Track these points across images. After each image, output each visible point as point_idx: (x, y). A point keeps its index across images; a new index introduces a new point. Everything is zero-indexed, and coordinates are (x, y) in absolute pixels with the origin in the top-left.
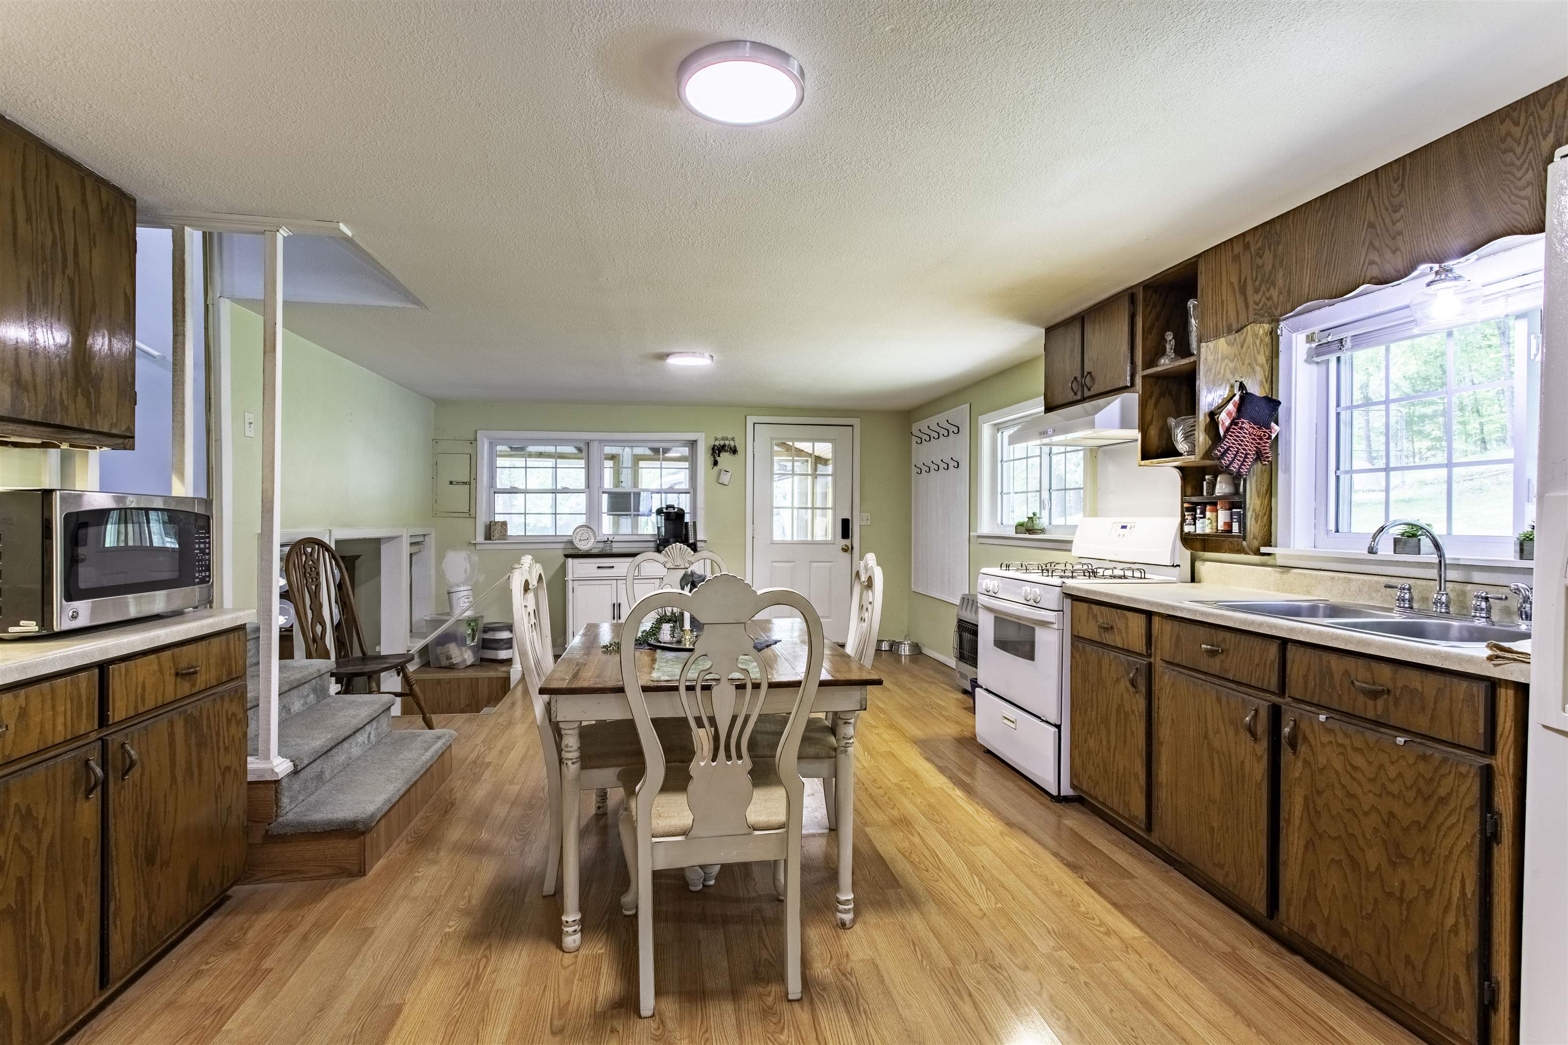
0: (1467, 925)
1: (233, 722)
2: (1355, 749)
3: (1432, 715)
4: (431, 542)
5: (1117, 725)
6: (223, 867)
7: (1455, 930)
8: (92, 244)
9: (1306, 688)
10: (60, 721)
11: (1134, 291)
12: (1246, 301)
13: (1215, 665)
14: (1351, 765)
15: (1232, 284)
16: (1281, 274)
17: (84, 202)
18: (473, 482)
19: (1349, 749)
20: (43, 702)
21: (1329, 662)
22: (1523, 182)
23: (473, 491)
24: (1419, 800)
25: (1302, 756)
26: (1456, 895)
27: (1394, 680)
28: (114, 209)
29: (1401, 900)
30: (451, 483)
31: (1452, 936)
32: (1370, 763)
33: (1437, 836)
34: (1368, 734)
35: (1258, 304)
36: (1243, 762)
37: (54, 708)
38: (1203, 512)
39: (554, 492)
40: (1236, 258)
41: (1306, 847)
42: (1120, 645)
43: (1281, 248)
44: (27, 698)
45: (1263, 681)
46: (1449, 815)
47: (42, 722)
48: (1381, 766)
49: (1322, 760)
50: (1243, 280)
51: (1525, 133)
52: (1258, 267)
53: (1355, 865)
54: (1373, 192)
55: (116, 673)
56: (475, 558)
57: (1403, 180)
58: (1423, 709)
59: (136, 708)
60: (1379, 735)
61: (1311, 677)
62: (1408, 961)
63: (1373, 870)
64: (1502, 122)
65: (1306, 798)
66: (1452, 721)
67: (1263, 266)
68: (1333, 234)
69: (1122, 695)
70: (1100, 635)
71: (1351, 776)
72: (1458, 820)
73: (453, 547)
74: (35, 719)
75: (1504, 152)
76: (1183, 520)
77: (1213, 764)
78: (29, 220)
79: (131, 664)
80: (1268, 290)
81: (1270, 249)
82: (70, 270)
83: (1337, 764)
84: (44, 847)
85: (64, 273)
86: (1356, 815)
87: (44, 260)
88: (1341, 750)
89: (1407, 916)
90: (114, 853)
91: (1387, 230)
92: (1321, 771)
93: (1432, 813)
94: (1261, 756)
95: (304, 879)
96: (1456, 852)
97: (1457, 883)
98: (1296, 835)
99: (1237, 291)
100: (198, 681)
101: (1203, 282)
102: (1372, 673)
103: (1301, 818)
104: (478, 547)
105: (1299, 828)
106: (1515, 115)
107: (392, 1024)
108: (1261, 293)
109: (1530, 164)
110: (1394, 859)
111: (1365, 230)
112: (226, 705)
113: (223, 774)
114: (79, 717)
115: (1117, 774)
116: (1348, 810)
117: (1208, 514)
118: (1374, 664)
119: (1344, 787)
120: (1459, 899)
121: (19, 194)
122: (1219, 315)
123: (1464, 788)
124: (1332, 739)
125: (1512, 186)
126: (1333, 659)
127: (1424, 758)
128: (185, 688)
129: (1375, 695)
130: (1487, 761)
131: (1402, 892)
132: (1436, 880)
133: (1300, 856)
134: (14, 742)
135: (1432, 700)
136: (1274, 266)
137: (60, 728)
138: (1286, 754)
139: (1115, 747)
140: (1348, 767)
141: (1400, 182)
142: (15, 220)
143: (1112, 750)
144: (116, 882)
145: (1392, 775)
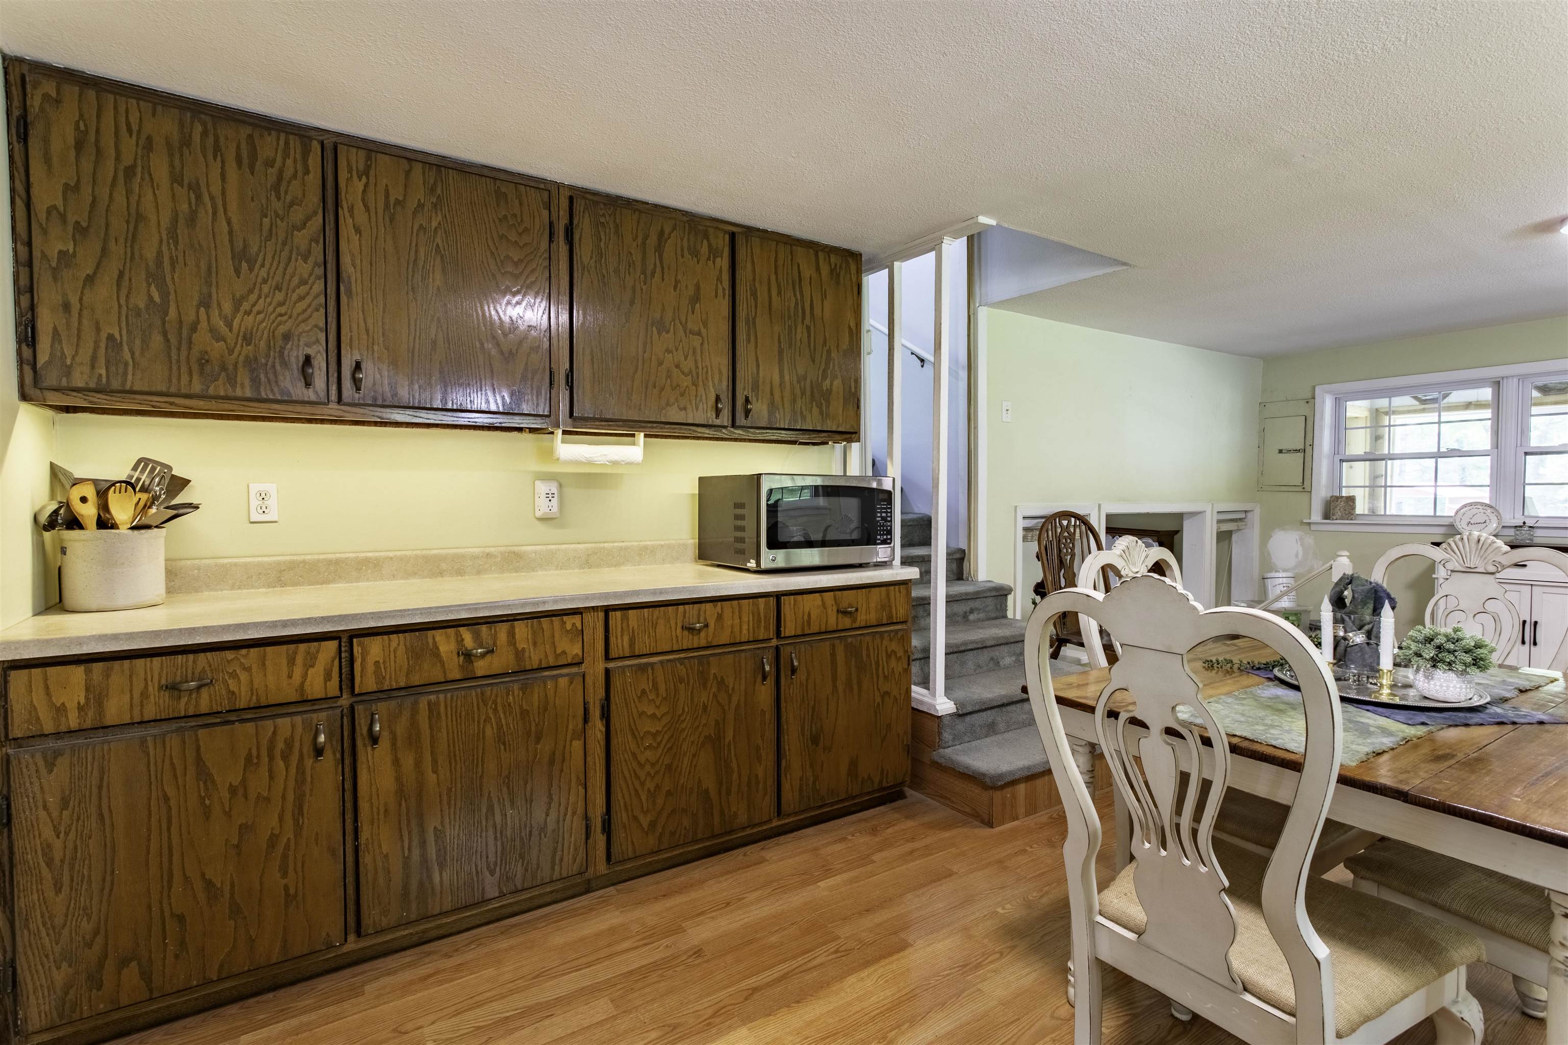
1: (893, 657)
4: (1256, 518)
6: (882, 770)
8: (824, 296)
10: (745, 627)
17: (818, 269)
18: (1308, 449)
20: (733, 613)
23: (1308, 459)
28: (841, 267)
30: (1281, 451)
37: (740, 618)
39: (1438, 455)
44: (722, 608)
47: (732, 626)
55: (787, 602)
56: (1310, 540)
59: (803, 629)
73: (1282, 524)
74: (728, 622)
78: (779, 293)
79: (799, 597)
82: (808, 320)
84: (733, 705)
85: (803, 323)
87: (789, 317)
90: (785, 727)
95: (953, 808)
100: (859, 619)
104: (1313, 527)
107: (890, 954)
112: (885, 642)
113: (883, 697)
114: (759, 627)
121: (773, 277)
128: (846, 622)
134: (714, 634)
137: (745, 632)
142: (770, 297)
144: (787, 747)
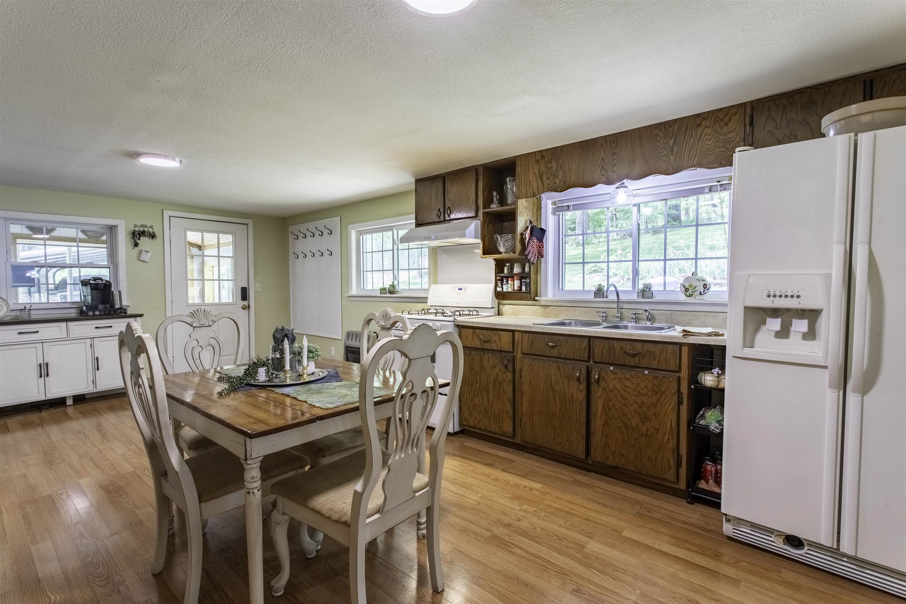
0: (673, 438)
2: (626, 379)
3: (659, 360)
5: (494, 389)
7: (668, 440)
9: (602, 357)
11: (477, 168)
12: (542, 182)
13: (554, 352)
14: (625, 386)
15: (535, 173)
16: (561, 172)
19: (624, 379)
21: (613, 344)
22: (662, 155)
24: (654, 394)
25: (602, 386)
26: (669, 427)
27: (643, 348)
29: (647, 435)
31: (667, 443)
32: (633, 384)
33: (661, 407)
34: (632, 372)
35: (549, 185)
36: (572, 394)
38: (507, 281)
40: (537, 162)
41: (604, 425)
42: (495, 348)
43: (560, 161)
45: (580, 357)
46: (666, 398)
48: (638, 384)
49: (611, 386)
50: (541, 172)
51: (664, 136)
52: (549, 168)
53: (626, 426)
54: (604, 145)
57: (617, 143)
58: (655, 358)
60: (637, 372)
61: (605, 352)
62: (649, 459)
63: (634, 426)
64: (656, 129)
65: (604, 404)
66: (666, 361)
67: (551, 167)
68: (586, 159)
69: (497, 374)
70: (482, 345)
71: (625, 390)
72: (669, 399)
75: (656, 141)
76: (496, 285)
77: (555, 398)
80: (554, 179)
81: (555, 161)
83: (619, 386)
86: (627, 406)
88: (621, 380)
89: (649, 441)
91: (610, 162)
92: (611, 391)
93: (659, 398)
94: (583, 390)
96: (669, 411)
97: (669, 423)
98: (599, 420)
99: (538, 177)
101: (519, 170)
102: (633, 346)
103: (602, 413)
105: (600, 418)
106: (660, 127)
108: (550, 180)
109: (665, 148)
110: (643, 420)
111: (600, 160)
115: (494, 414)
116: (623, 405)
117: (510, 282)
118: (633, 343)
119: (621, 395)
120: (669, 429)
122: (528, 188)
123: (671, 387)
124: (616, 377)
125: (659, 155)
126: (615, 343)
127: (656, 377)
129: (634, 356)
130: (678, 375)
131: (647, 432)
132: (661, 424)
133: (601, 429)
135: (659, 354)
136: (557, 169)
138: (594, 388)
139: (493, 400)
140: (623, 387)
141: (615, 143)
143: (491, 402)
145: (642, 387)
